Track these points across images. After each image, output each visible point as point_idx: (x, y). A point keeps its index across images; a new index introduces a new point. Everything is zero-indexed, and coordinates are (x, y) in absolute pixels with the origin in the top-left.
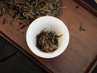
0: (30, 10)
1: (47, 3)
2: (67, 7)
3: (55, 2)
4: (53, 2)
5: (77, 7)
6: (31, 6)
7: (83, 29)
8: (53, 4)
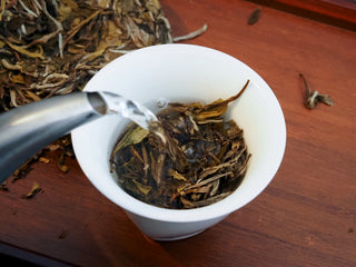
0: (41, 69)
1: (112, 26)
2: (205, 27)
3: (147, 11)
4: (137, 15)
5: (253, 19)
6: (40, 55)
7: (319, 99)
8: (139, 21)
